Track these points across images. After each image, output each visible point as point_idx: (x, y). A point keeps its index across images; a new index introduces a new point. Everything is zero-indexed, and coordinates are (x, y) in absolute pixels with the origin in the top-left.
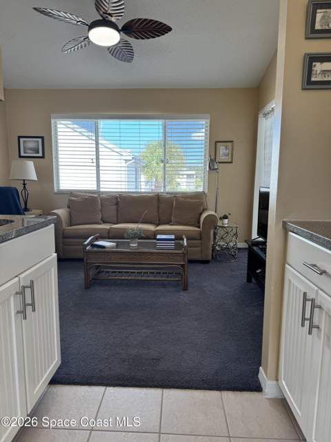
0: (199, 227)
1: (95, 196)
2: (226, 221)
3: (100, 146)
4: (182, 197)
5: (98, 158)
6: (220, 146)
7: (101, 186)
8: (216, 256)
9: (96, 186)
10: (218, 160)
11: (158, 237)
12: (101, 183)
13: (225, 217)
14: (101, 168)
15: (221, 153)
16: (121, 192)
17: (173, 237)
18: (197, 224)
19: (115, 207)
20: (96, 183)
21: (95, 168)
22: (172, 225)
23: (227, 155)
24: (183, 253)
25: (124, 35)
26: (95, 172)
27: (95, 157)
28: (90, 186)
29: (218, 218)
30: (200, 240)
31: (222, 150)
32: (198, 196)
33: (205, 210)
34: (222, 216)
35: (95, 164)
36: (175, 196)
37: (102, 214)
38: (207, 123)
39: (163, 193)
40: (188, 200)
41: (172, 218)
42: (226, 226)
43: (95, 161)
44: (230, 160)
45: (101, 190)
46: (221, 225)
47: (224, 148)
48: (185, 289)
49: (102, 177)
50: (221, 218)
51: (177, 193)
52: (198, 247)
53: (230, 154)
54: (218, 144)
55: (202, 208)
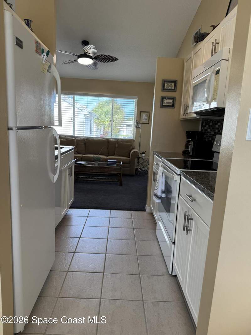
0: (129, 158)
1: (74, 138)
2: (144, 155)
3: (75, 108)
4: (121, 141)
5: (74, 117)
6: (143, 114)
7: (75, 133)
8: (138, 173)
9: (72, 133)
10: (141, 122)
11: (109, 160)
12: (75, 131)
13: (143, 153)
14: (75, 123)
15: (143, 118)
16: (87, 137)
17: (116, 161)
18: (129, 156)
19: (83, 145)
20: (72, 131)
21: (72, 123)
22: (115, 156)
23: (146, 119)
24: (120, 168)
25: (95, 60)
26: (72, 125)
27: (72, 116)
28: (69, 133)
29: (139, 153)
30: (130, 164)
31: (144, 116)
32: (130, 141)
33: (133, 149)
34: (142, 152)
35: (72, 121)
36: (117, 141)
37: (77, 149)
38: (136, 101)
39: (111, 138)
40: (124, 143)
41: (116, 152)
42: (144, 157)
43: (72, 118)
44: (148, 122)
45: (75, 135)
46: (141, 157)
47: (144, 115)
48: (121, 185)
49: (76, 128)
50: (141, 154)
51: (118, 139)
52: (128, 168)
53: (148, 119)
54: (142, 113)
55: (131, 147)
